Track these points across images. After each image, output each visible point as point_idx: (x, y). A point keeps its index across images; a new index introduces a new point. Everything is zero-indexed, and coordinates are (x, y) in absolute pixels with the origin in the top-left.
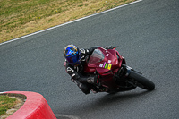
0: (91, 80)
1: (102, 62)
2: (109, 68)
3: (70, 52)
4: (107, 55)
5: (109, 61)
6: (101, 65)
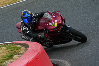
0: (41, 35)
1: (51, 22)
2: (56, 26)
3: (26, 15)
4: (54, 17)
5: (56, 21)
6: (50, 24)
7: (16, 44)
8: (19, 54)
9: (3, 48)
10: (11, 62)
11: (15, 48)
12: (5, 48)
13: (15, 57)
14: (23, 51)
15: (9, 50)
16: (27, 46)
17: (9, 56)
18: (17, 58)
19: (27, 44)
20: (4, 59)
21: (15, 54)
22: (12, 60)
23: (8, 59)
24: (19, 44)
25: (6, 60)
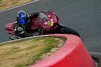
0: (36, 34)
2: (52, 25)
4: (49, 16)
6: (46, 23)
7: (54, 37)
8: (57, 47)
9: (41, 41)
10: (49, 56)
11: (53, 41)
12: (42, 41)
13: (53, 50)
14: (62, 44)
15: (47, 43)
16: (65, 39)
17: (46, 50)
18: (54, 51)
19: (65, 37)
20: (42, 53)
21: (53, 48)
22: (49, 53)
23: (46, 52)
24: (57, 37)
25: (44, 53)
